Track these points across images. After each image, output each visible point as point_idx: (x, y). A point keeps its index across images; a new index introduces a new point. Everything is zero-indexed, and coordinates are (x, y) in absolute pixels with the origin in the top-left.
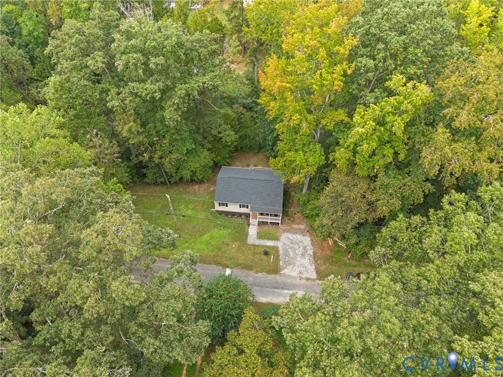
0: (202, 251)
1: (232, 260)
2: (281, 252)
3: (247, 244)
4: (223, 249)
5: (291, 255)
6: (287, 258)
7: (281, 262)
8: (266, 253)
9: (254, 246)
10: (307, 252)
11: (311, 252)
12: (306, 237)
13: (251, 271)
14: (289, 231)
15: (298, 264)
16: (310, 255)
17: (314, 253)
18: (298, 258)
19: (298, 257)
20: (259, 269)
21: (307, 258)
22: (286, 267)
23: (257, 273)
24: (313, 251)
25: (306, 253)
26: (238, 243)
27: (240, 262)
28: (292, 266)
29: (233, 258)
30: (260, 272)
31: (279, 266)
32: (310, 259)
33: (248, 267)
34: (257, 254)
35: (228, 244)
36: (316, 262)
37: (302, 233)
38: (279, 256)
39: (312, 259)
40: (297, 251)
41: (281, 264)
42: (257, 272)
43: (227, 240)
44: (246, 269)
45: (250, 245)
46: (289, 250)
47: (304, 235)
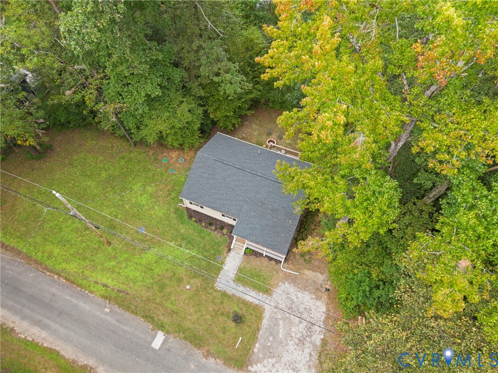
0: (131, 284)
1: (175, 315)
2: (265, 322)
3: (213, 288)
4: (168, 290)
5: (281, 336)
6: (271, 339)
7: (257, 345)
8: (238, 319)
9: (224, 295)
10: (310, 336)
11: (318, 338)
12: (319, 303)
13: (198, 349)
14: (293, 280)
15: (286, 358)
16: (314, 345)
17: (324, 342)
18: (291, 346)
19: (291, 343)
20: (213, 349)
21: (307, 351)
22: (263, 358)
23: (206, 357)
24: (322, 337)
25: (308, 339)
26: (197, 282)
27: (187, 324)
28: (274, 360)
29: (177, 313)
30: (213, 356)
31: (251, 352)
32: (310, 355)
33: (195, 340)
34: (222, 314)
35: (180, 280)
36: (321, 363)
37: (317, 290)
38: (258, 330)
39: (315, 356)
40: (293, 329)
41: (256, 350)
42: (208, 354)
43: (181, 271)
44: (191, 342)
45: (216, 291)
46: (281, 322)
47: (318, 298)
